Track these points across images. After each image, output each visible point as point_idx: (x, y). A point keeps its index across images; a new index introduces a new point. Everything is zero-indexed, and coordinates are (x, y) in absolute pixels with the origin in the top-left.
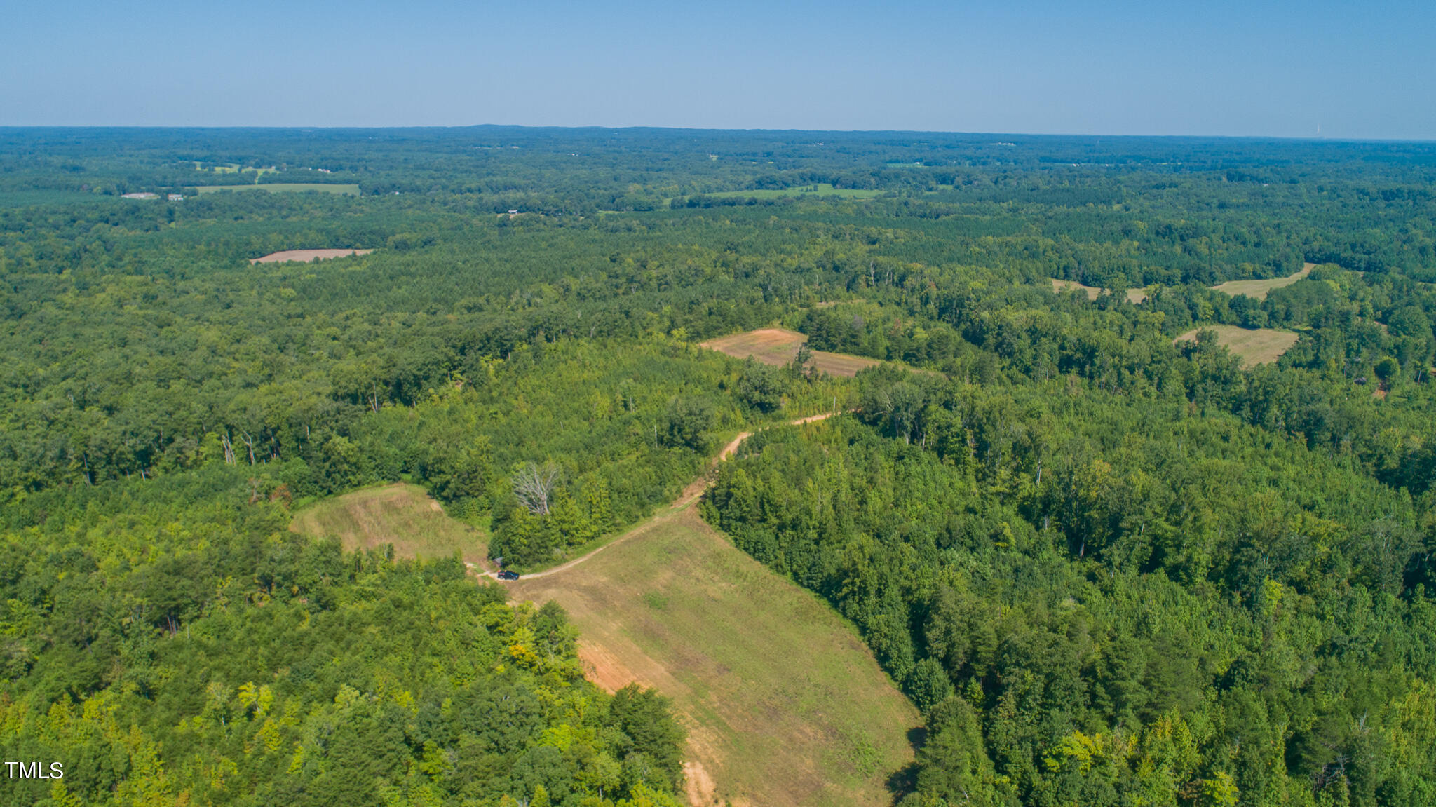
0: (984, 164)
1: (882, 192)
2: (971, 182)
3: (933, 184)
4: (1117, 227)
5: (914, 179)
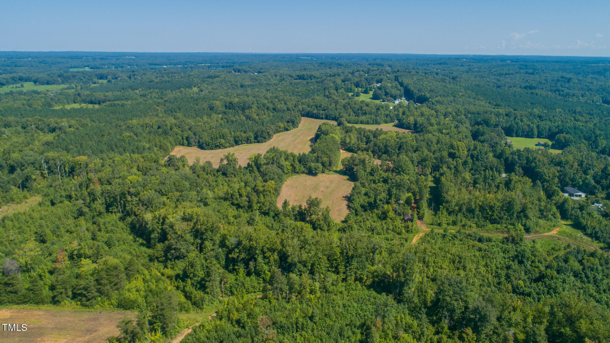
0: (122, 67)
1: (65, 86)
2: (116, 78)
3: (95, 80)
4: (205, 105)
5: (84, 77)
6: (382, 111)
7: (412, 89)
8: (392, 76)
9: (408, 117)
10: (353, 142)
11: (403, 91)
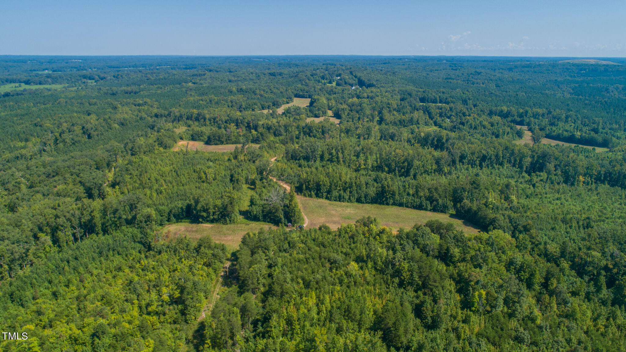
6: (346, 92)
7: (363, 79)
8: (348, 72)
9: (363, 93)
10: (334, 105)
11: (357, 81)
